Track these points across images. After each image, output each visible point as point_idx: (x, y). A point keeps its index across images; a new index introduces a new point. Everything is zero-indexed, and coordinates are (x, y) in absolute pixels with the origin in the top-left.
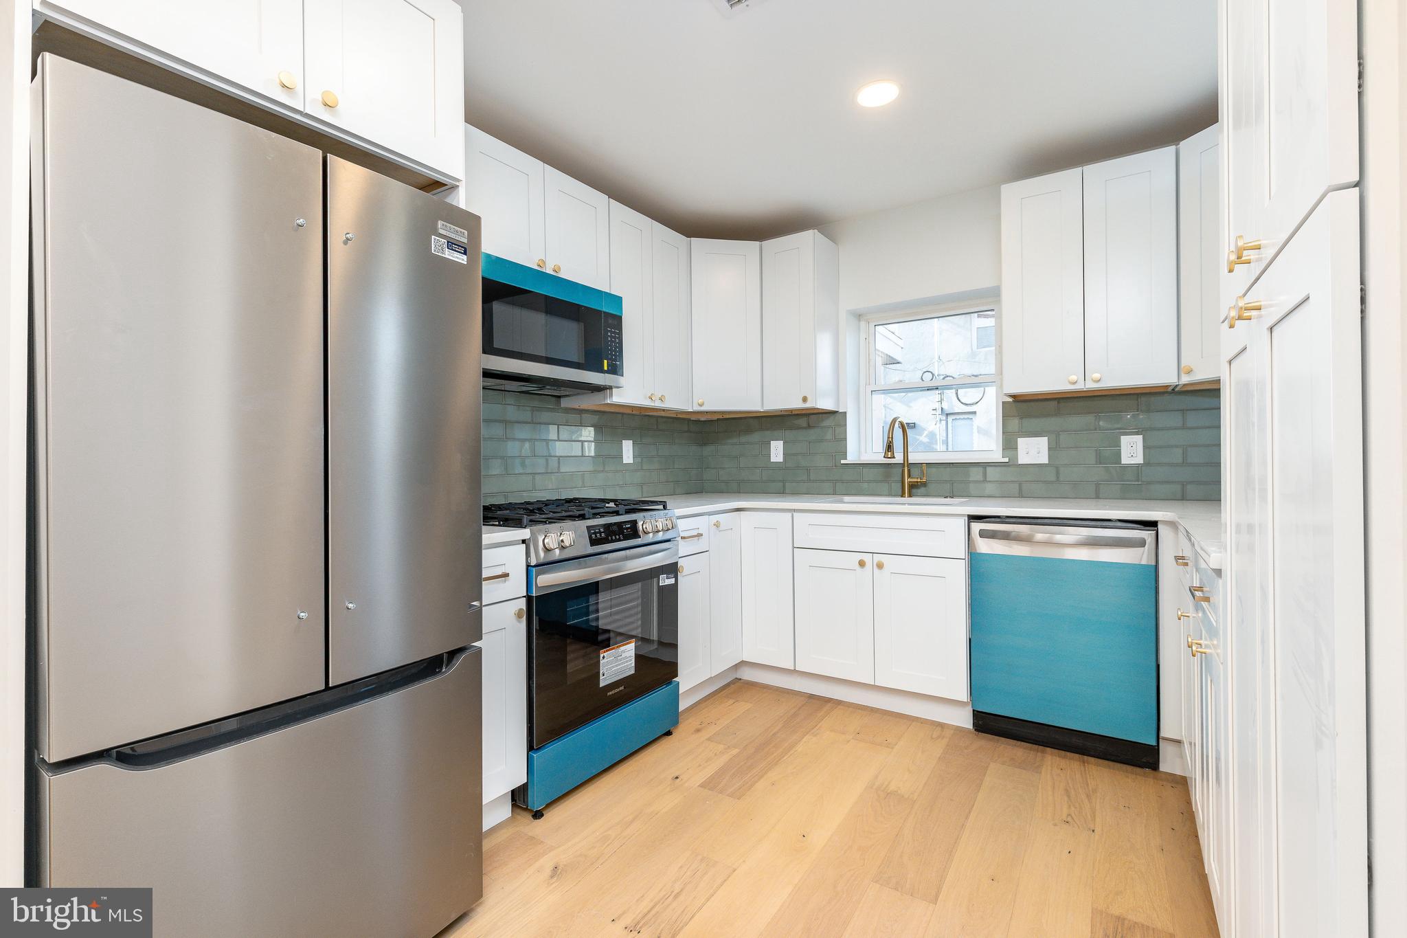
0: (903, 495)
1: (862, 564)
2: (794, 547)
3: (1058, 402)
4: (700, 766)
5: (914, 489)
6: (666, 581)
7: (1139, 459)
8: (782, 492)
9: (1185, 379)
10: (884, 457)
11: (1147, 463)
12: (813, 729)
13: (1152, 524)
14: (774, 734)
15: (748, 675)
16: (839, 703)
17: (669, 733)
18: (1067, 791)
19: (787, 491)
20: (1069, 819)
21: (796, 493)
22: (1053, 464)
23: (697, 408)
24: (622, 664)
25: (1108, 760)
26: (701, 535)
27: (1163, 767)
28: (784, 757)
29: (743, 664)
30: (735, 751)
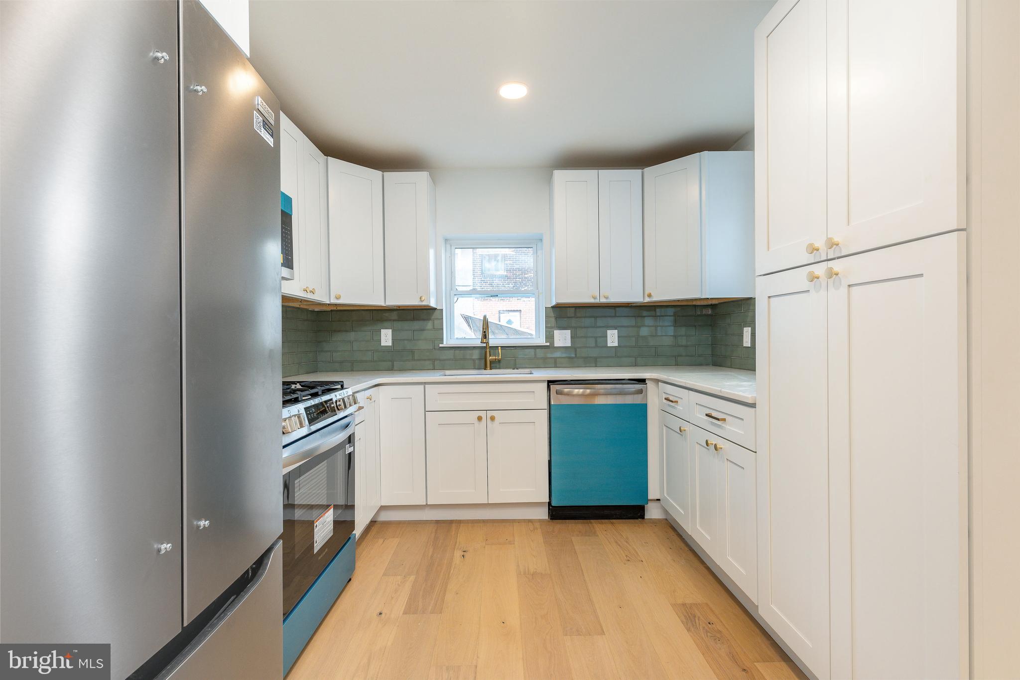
0: (485, 368)
1: (480, 419)
2: (425, 411)
3: (576, 309)
4: (392, 598)
5: (495, 364)
6: (349, 450)
7: (616, 344)
8: (391, 369)
9: (647, 300)
10: (481, 342)
11: (619, 346)
12: (455, 545)
13: (642, 381)
14: (432, 556)
15: (384, 517)
16: (459, 522)
17: (350, 580)
18: (616, 542)
19: (395, 368)
20: (628, 558)
21: (403, 370)
22: (573, 348)
23: (334, 301)
24: (327, 527)
25: (622, 519)
26: (363, 408)
27: (646, 517)
28: (450, 571)
29: (383, 508)
30: (412, 578)
